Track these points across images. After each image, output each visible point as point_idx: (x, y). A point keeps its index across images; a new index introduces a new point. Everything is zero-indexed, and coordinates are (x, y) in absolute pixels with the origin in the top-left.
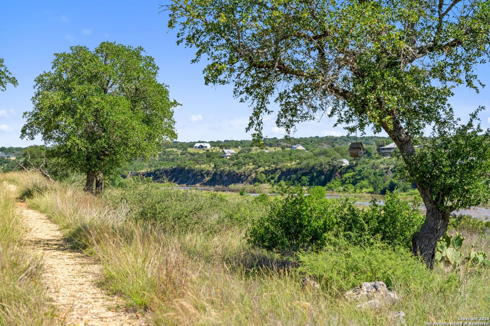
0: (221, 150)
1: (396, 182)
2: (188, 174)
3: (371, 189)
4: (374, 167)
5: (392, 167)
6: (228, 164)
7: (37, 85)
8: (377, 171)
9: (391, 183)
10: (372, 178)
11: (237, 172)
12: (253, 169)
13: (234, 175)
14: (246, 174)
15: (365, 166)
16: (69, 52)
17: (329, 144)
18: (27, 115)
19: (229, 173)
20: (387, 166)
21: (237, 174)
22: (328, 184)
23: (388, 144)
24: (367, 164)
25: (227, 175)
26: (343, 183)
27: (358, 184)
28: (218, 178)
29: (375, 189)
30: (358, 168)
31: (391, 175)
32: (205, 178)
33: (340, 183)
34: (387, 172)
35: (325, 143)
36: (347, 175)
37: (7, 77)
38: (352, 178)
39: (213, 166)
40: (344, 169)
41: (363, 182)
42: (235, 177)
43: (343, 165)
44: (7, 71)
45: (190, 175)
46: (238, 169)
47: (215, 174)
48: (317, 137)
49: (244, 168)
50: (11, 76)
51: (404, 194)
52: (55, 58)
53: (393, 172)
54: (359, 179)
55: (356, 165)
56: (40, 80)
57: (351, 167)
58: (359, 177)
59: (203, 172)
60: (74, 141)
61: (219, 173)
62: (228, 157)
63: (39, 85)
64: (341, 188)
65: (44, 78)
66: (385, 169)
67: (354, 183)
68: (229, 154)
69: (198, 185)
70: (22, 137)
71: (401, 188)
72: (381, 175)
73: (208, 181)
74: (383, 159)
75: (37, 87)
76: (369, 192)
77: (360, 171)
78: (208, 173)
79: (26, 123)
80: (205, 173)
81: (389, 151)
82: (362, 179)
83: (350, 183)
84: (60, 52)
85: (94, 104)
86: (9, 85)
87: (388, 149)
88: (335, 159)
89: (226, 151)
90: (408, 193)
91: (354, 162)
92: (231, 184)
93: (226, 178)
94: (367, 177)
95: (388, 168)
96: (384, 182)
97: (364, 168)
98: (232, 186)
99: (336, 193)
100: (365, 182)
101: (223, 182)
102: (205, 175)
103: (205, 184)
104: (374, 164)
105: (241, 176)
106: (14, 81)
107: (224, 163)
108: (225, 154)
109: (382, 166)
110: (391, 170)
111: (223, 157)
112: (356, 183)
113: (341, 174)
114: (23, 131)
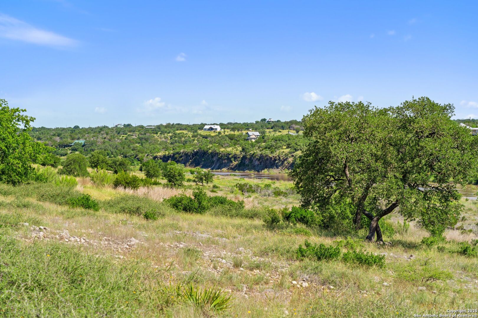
2: (212, 157)
11: (271, 156)
12: (290, 153)
13: (267, 159)
14: (281, 158)
19: (261, 157)
21: (271, 158)
25: (259, 160)
28: (247, 162)
32: (232, 162)
39: (240, 149)
42: (268, 162)
45: (214, 159)
46: (272, 153)
47: (244, 158)
49: (278, 152)
59: (230, 156)
61: (248, 157)
62: (253, 140)
68: (254, 137)
69: (224, 169)
73: (236, 166)
78: (235, 157)
80: (232, 157)
89: (249, 133)
92: (264, 169)
93: (257, 163)
98: (265, 172)
101: (254, 166)
102: (232, 159)
103: (234, 169)
105: (275, 160)
108: (249, 136)
111: (247, 140)
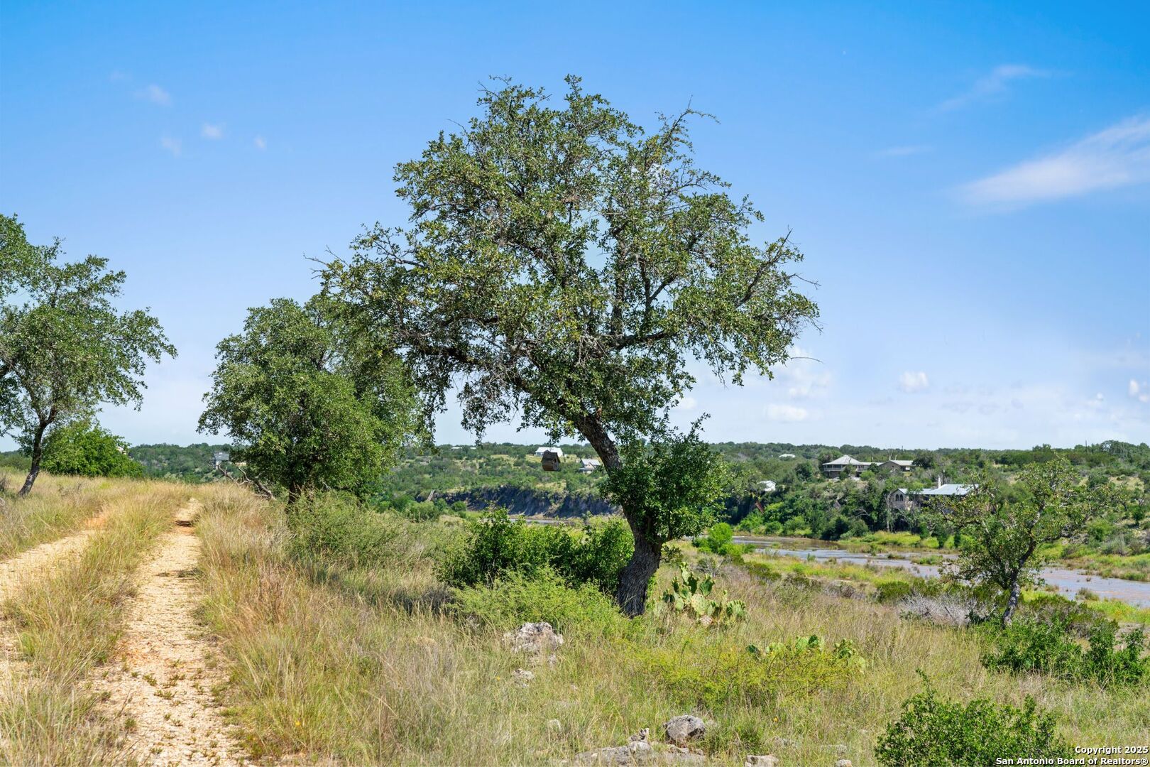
0: (578, 461)
1: (845, 519)
2: (525, 497)
3: (808, 531)
4: (813, 494)
5: (840, 496)
6: (589, 484)
7: (220, 353)
8: (819, 501)
9: (839, 521)
10: (810, 512)
15: (799, 492)
16: (269, 306)
17: (749, 455)
18: (209, 397)
19: (589, 498)
20: (834, 494)
22: (743, 521)
23: (836, 458)
24: (803, 489)
25: (587, 502)
26: (767, 519)
27: (788, 523)
28: (571, 505)
29: (814, 531)
30: (789, 496)
31: (839, 508)
32: (551, 505)
33: (760, 519)
34: (832, 504)
35: (743, 453)
36: (772, 507)
37: (162, 345)
38: (780, 512)
39: (564, 485)
40: (767, 497)
41: (796, 518)
43: (766, 490)
44: (163, 336)
45: (528, 500)
47: (568, 498)
48: (731, 444)
50: (167, 343)
51: (858, 539)
52: (249, 314)
53: (842, 504)
54: (789, 514)
55: (787, 490)
56: (224, 347)
57: (778, 495)
58: (790, 511)
59: (549, 496)
60: (269, 439)
61: (573, 498)
62: (589, 472)
63: (222, 354)
64: (763, 528)
65: (231, 343)
66: (830, 498)
67: (782, 521)
68: (591, 467)
69: (539, 516)
70: (200, 429)
71: (854, 530)
72: (825, 509)
73: (556, 511)
74: (827, 483)
75: (221, 356)
76: (805, 536)
77: (792, 501)
78: (556, 497)
79: (207, 410)
80: (552, 497)
81: (837, 470)
82: (795, 513)
83: (776, 520)
84: (256, 306)
85: (299, 386)
86: (165, 356)
87: (836, 466)
88: (754, 479)
89: (585, 461)
90: (864, 538)
91: (784, 487)
93: (584, 506)
94: (803, 511)
95: (835, 497)
96: (828, 520)
97: (797, 496)
99: (753, 535)
100: (799, 519)
101: (580, 511)
102: (552, 500)
103: (552, 515)
104: (813, 490)
106: (172, 351)
107: (582, 481)
108: (584, 466)
109: (826, 494)
110: (839, 501)
111: (581, 471)
112: (786, 519)
113: (763, 504)
114: (202, 421)
